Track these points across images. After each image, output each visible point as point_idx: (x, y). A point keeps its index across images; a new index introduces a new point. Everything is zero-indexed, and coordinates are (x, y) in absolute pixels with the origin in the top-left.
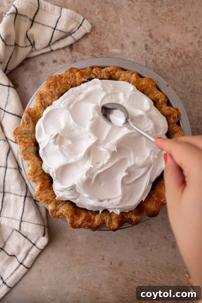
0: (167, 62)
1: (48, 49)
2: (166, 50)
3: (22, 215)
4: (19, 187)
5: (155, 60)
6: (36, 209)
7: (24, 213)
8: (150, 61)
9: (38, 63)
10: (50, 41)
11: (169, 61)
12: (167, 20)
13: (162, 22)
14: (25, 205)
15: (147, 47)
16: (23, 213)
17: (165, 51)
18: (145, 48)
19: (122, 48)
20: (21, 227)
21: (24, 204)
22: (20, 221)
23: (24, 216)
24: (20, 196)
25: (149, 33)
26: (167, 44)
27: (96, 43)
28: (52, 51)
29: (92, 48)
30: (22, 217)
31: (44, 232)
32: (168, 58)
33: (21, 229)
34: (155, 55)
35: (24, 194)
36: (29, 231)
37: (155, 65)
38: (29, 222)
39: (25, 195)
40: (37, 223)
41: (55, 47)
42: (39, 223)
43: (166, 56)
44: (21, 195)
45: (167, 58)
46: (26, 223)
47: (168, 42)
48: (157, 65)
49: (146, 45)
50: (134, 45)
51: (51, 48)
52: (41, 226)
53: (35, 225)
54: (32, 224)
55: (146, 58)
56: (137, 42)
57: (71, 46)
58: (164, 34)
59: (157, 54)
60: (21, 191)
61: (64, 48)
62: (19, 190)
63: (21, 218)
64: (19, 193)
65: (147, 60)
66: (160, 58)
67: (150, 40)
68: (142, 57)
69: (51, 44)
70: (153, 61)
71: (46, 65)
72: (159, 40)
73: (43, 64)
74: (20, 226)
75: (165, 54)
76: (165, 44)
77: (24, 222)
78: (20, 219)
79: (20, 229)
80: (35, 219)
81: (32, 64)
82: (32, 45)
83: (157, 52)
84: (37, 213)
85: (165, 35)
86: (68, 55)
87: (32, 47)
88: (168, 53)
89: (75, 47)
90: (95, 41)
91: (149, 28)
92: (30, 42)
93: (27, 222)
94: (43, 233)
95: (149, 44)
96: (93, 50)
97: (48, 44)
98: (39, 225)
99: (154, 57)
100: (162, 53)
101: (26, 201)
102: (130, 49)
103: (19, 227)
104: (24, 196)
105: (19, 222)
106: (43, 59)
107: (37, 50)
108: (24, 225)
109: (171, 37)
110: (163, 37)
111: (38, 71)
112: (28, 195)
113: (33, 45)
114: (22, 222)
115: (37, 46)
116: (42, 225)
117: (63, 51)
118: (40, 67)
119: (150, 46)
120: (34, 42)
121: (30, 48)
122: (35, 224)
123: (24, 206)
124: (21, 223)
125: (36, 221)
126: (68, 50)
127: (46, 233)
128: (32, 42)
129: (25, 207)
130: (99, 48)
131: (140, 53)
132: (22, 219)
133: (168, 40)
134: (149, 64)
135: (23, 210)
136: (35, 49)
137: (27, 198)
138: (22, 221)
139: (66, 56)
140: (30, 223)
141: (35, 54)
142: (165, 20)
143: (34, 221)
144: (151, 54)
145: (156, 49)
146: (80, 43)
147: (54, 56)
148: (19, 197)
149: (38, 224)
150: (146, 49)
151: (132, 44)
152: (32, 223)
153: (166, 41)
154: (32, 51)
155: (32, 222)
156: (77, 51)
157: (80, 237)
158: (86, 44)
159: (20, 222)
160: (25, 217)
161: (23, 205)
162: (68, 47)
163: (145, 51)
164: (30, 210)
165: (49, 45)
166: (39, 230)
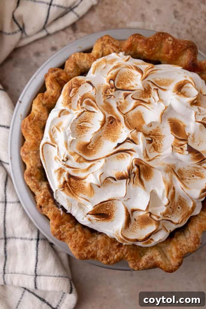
1: (44, 34)
2: (203, 15)
3: (36, 266)
4: (28, 226)
5: (189, 30)
6: (54, 256)
7: (38, 263)
8: (183, 32)
9: (31, 54)
10: (46, 22)
14: (38, 252)
15: (177, 14)
16: (36, 264)
17: (202, 17)
18: (174, 16)
19: (143, 19)
20: (37, 284)
21: (37, 251)
22: (33, 276)
23: (38, 268)
24: (29, 239)
26: (203, 7)
27: (107, 17)
28: (48, 35)
29: (103, 25)
30: (36, 269)
31: (70, 286)
33: (37, 286)
34: (189, 24)
35: (35, 236)
36: (50, 288)
37: (190, 36)
38: (46, 276)
39: (37, 238)
40: (58, 275)
41: (52, 29)
42: (61, 275)
43: (203, 23)
44: (31, 238)
46: (42, 277)
48: (193, 36)
49: (175, 12)
50: (158, 13)
51: (46, 31)
52: (65, 279)
53: (56, 278)
54: (52, 278)
55: (177, 29)
56: (162, 9)
57: (73, 26)
59: (191, 22)
60: (30, 233)
61: (64, 30)
62: (28, 232)
63: (35, 271)
64: (28, 236)
65: (179, 31)
66: (197, 26)
67: (179, 4)
68: (172, 28)
69: (46, 25)
71: (43, 54)
72: (191, 2)
73: (37, 54)
74: (35, 283)
75: (202, 21)
76: (200, 7)
77: (40, 276)
78: (34, 273)
79: (36, 288)
80: (54, 270)
81: (22, 55)
82: (21, 29)
83: (192, 19)
84: (56, 260)
86: (71, 39)
87: (22, 33)
89: (78, 26)
90: (105, 15)
92: (19, 26)
93: (44, 276)
94: (69, 289)
95: (179, 10)
96: (104, 27)
97: (42, 25)
98: (62, 277)
99: (188, 27)
100: (198, 19)
101: (39, 246)
102: (154, 19)
103: (34, 284)
104: (36, 239)
105: (33, 278)
106: (38, 47)
107: (27, 36)
108: (41, 281)
111: (32, 64)
112: (40, 237)
113: (23, 30)
114: (38, 277)
115: (28, 31)
116: (66, 277)
117: (63, 34)
118: (34, 59)
119: (181, 12)
120: (24, 26)
121: (19, 34)
122: (56, 276)
123: (37, 253)
124: (35, 278)
125: (57, 273)
126: (70, 31)
127: (73, 287)
128: (21, 26)
129: (39, 254)
130: (111, 24)
131: (168, 23)
132: (37, 272)
134: (183, 36)
135: (37, 259)
136: (26, 34)
137: (40, 242)
138: (36, 276)
139: (69, 39)
140: (49, 276)
141: (26, 41)
143: (54, 272)
144: (184, 22)
145: (189, 15)
146: (86, 19)
147: (52, 42)
148: (29, 241)
149: (59, 276)
150: (176, 17)
151: (156, 12)
152: (51, 276)
154: (21, 39)
155: (51, 274)
156: (82, 31)
157: (119, 290)
158: (94, 20)
159: (35, 277)
160: (41, 268)
161: (36, 252)
162: (70, 28)
163: (174, 20)
164: (46, 258)
165: (44, 28)
166: (62, 285)
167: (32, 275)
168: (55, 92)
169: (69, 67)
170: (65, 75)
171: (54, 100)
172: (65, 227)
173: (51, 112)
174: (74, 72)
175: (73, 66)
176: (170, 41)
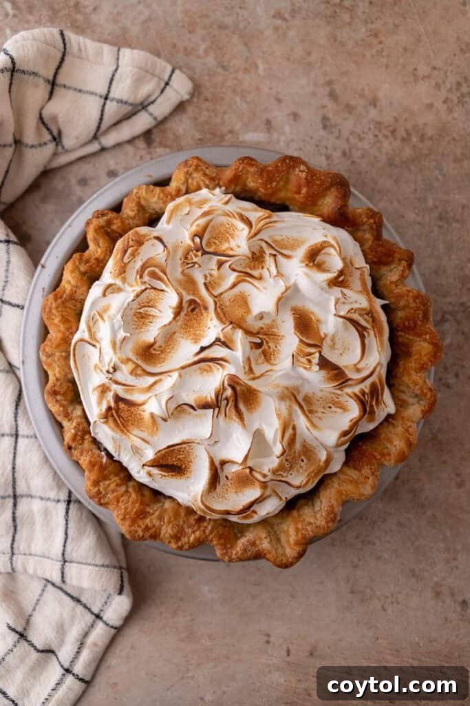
0: (377, 154)
1: (95, 147)
2: (372, 127)
3: (64, 546)
4: (51, 479)
5: (347, 150)
6: (96, 531)
7: (68, 541)
8: (337, 155)
9: (73, 181)
10: (99, 128)
11: (380, 152)
12: (368, 54)
13: (355, 62)
14: (69, 522)
15: (328, 123)
16: (65, 542)
17: (370, 129)
18: (321, 126)
19: (268, 129)
20: (65, 576)
21: (67, 520)
22: (60, 561)
23: (69, 548)
24: (54, 500)
25: (328, 89)
26: (373, 113)
27: (207, 122)
28: (103, 149)
29: (198, 136)
30: (64, 551)
31: (120, 583)
32: (378, 145)
33: (65, 579)
34: (348, 140)
35: (63, 496)
36: (86, 584)
37: (349, 162)
38: (82, 563)
39: (67, 498)
40: (101, 563)
41: (109, 140)
42: (107, 563)
43: (372, 141)
44: (56, 498)
45: (375, 144)
46: (75, 565)
47: (375, 106)
48: (353, 162)
49: (325, 119)
50: (295, 120)
51: (100, 143)
52: (112, 569)
53: (97, 569)
54: (90, 567)
55: (326, 148)
56: (301, 113)
57: (147, 135)
58: (363, 90)
59: (351, 137)
60: (56, 490)
61: (131, 141)
62: (52, 489)
63: (63, 554)
64: (52, 494)
65: (330, 152)
66: (360, 144)
67: (331, 106)
68: (317, 146)
69: (99, 133)
70: (344, 153)
71: (92, 183)
72: (353, 103)
73: (83, 182)
74: (63, 574)
75: (370, 136)
76: (367, 112)
77: (71, 562)
78: (60, 558)
79: (63, 581)
80: (95, 553)
81: (57, 183)
82: (54, 139)
83: (352, 133)
84: (99, 538)
85: (366, 92)
86: (142, 157)
87: (57, 145)
88: (377, 133)
89: (156, 137)
90: (203, 119)
91: (327, 79)
92: (51, 133)
93: (78, 563)
94: (118, 586)
95: (330, 115)
96: (200, 140)
97: (92, 134)
98: (107, 566)
99: (346, 146)
100: (363, 132)
101: (70, 512)
102: (287, 129)
103: (60, 575)
104: (65, 501)
105: (59, 565)
106: (85, 169)
107: (66, 151)
108: (71, 570)
109: (381, 95)
110: (362, 96)
111: (74, 199)
112: (72, 498)
113: (58, 140)
114: (67, 564)
115: (68, 142)
116: (115, 567)
117: (129, 149)
118: (78, 190)
119: (334, 119)
120: (60, 133)
121: (51, 147)
122: (96, 565)
123: (67, 524)
124: (63, 565)
125: (99, 560)
126: (141, 144)
127: (126, 584)
128: (55, 133)
129: (69, 526)
130: (214, 134)
131: (311, 138)
132: (65, 556)
133: (374, 102)
134: (336, 161)
135: (66, 534)
136: (63, 147)
137: (72, 506)
138: (65, 561)
139: (138, 158)
140: (86, 564)
141: (63, 160)
142: (364, 56)
143: (94, 558)
144: (338, 138)
145: (348, 125)
146: (169, 125)
147: (110, 161)
148: (54, 503)
149: (103, 566)
150: (325, 127)
151: (292, 117)
152: (89, 564)
153: (370, 104)
154: (55, 154)
155: (89, 562)
156: (162, 145)
157: (206, 589)
158: (182, 126)
159: (62, 563)
160: (73, 549)
161: (64, 522)
162: (142, 138)
163: (322, 132)
164: (81, 533)
165: (95, 137)
166: (109, 580)
167: (57, 561)
168: (102, 252)
169: (129, 210)
170: (120, 224)
171: (101, 265)
172: (109, 485)
173: (93, 286)
174: (137, 218)
175: (135, 209)
176: (303, 171)
